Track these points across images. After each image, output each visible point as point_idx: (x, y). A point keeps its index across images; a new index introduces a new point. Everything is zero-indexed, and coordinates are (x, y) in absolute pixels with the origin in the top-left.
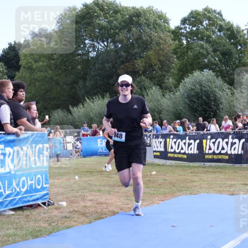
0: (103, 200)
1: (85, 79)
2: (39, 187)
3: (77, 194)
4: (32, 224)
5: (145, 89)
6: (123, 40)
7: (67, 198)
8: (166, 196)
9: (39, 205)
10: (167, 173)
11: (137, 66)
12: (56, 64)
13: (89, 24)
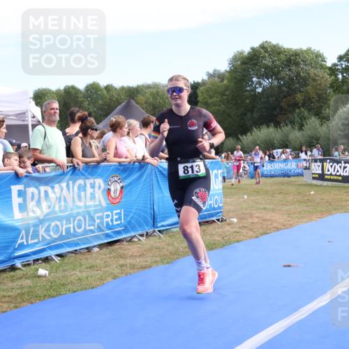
0: (268, 217)
1: (252, 111)
2: (216, 206)
3: (246, 212)
4: (208, 237)
5: (305, 119)
6: (284, 77)
7: (237, 215)
8: (323, 214)
9: (214, 221)
10: (324, 193)
11: (297, 99)
12: (227, 99)
13: (256, 64)
